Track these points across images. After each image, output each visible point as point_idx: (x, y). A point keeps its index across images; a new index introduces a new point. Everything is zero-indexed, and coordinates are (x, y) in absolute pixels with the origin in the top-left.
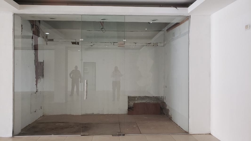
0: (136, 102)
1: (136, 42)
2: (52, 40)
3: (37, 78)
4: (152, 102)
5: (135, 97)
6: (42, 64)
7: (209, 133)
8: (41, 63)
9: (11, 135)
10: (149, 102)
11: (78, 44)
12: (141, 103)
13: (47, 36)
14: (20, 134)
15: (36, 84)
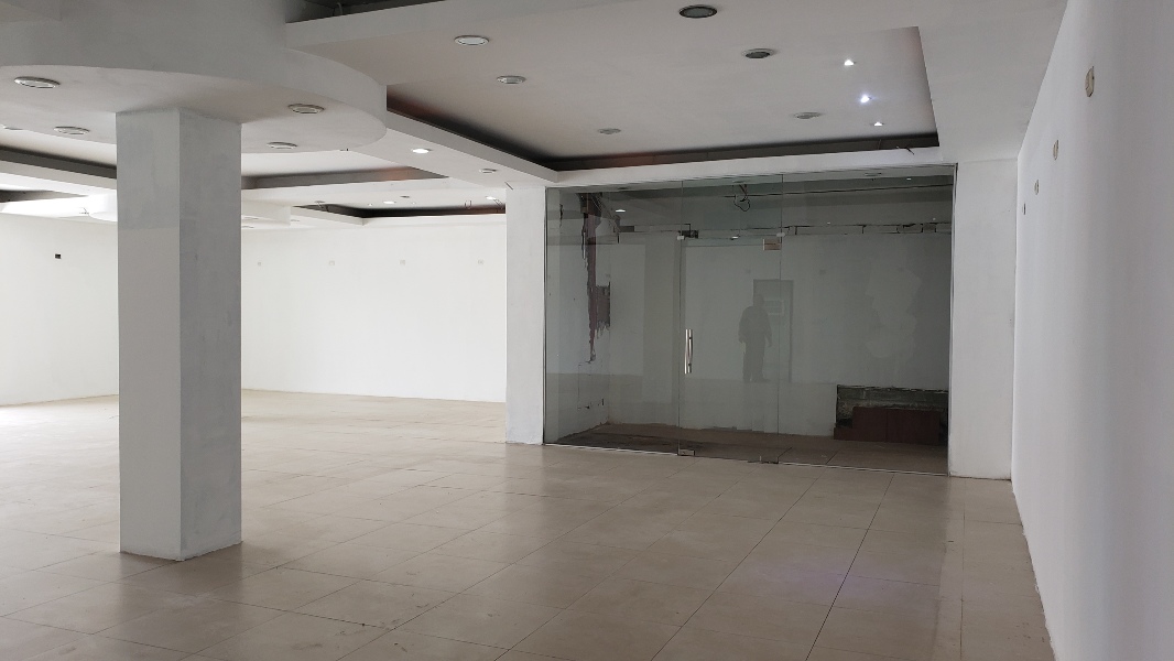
0: (863, 404)
1: (864, 223)
2: (631, 229)
3: (593, 326)
4: (913, 406)
5: (858, 391)
6: (606, 290)
7: (1008, 477)
8: (604, 288)
9: (540, 440)
10: (904, 406)
11: (697, 236)
12: (876, 408)
13: (618, 218)
14: (562, 441)
15: (592, 342)
